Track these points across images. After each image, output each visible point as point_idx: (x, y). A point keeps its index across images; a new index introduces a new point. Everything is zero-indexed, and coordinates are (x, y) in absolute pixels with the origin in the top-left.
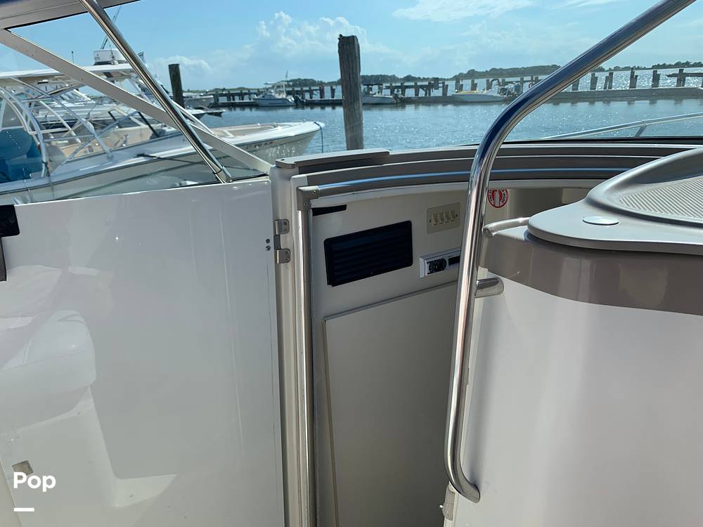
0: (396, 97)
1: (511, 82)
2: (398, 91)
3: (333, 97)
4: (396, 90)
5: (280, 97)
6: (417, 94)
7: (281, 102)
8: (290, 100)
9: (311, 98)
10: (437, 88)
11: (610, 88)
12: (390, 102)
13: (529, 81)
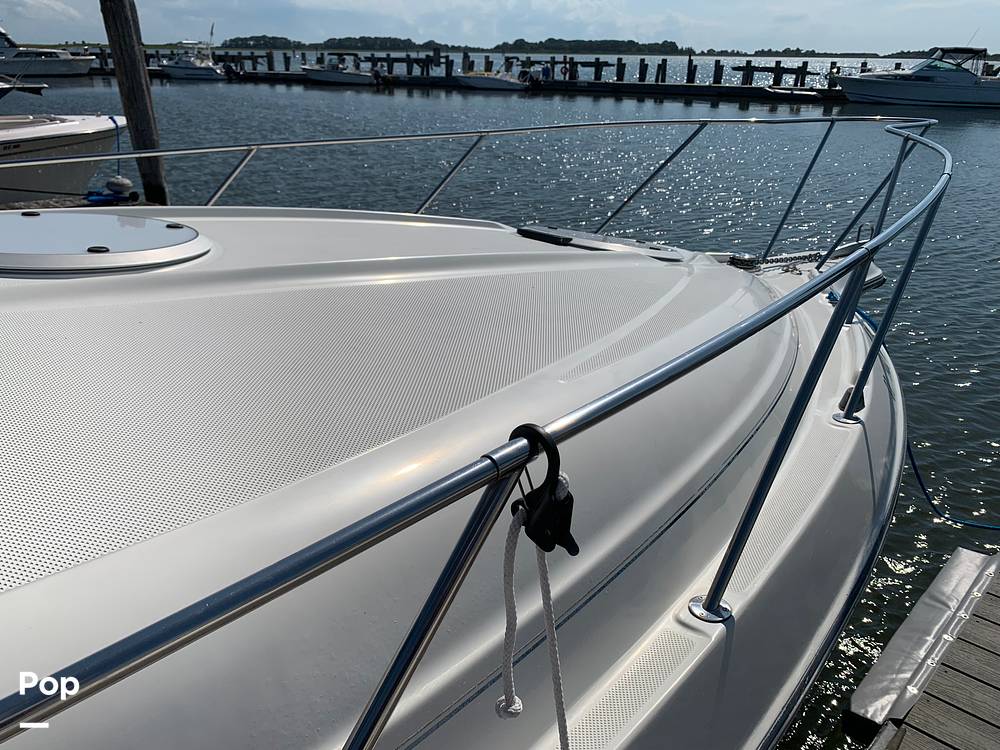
0: (377, 75)
1: (539, 63)
2: (382, 66)
3: (287, 69)
4: (379, 64)
5: (203, 65)
6: (410, 71)
7: (204, 72)
8: (218, 71)
9: (255, 69)
10: (438, 64)
11: (663, 80)
12: (367, 82)
13: (561, 63)
